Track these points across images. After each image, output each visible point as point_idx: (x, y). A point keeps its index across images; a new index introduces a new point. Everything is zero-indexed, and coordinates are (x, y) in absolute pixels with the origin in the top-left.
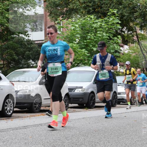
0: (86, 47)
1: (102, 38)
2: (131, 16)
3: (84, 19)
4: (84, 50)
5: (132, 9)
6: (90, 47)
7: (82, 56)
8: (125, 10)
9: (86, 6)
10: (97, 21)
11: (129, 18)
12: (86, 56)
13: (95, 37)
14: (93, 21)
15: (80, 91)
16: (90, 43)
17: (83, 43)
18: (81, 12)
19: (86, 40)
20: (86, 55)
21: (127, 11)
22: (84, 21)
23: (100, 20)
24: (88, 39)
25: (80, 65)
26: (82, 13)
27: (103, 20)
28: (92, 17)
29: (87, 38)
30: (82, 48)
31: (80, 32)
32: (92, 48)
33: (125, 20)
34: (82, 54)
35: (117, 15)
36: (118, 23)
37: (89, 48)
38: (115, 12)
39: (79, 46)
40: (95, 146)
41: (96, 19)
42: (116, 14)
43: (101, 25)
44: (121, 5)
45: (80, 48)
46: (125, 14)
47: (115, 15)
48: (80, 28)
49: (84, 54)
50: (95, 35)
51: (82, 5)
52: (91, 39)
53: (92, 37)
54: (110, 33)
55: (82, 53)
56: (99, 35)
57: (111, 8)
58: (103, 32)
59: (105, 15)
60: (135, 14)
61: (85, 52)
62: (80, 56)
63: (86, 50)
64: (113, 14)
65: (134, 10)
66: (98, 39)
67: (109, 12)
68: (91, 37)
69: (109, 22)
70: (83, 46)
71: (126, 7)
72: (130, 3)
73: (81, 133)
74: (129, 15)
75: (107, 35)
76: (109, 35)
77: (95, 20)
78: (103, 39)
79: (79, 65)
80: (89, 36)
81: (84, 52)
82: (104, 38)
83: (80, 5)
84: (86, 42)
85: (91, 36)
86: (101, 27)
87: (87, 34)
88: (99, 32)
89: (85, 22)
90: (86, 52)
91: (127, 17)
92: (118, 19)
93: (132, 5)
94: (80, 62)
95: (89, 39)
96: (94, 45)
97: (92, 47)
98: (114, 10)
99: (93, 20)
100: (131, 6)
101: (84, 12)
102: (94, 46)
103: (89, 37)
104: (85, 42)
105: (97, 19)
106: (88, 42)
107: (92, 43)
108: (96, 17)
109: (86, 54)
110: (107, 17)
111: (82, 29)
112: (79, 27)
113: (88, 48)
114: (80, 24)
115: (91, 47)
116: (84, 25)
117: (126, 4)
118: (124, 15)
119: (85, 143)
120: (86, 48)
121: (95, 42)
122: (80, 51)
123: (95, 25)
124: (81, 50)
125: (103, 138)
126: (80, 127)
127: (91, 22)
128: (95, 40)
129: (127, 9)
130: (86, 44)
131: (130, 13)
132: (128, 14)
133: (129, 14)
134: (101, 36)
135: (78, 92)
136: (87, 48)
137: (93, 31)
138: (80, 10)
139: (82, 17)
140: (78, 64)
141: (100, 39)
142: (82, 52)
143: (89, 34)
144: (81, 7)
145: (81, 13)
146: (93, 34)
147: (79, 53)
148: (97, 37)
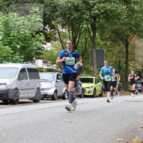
0: (10, 43)
1: (24, 35)
3: (8, 16)
4: (7, 47)
5: (53, 8)
7: (6, 52)
8: (47, 9)
9: (9, 3)
11: (50, 16)
12: (9, 53)
13: (18, 34)
15: (4, 87)
16: (14, 40)
17: (6, 40)
18: (4, 10)
19: (9, 37)
20: (9, 51)
21: (48, 10)
22: (7, 18)
24: (11, 36)
25: (4, 62)
26: (6, 10)
29: (10, 35)
30: (5, 45)
31: (4, 29)
34: (6, 51)
37: (13, 45)
39: (2, 42)
44: (43, 4)
45: (3, 45)
46: (47, 13)
48: (3, 25)
50: (18, 32)
51: (5, 2)
52: (15, 36)
53: (16, 34)
55: (6, 50)
61: (8, 49)
62: (4, 53)
63: (10, 47)
65: (55, 9)
66: (21, 36)
68: (14, 34)
70: (7, 43)
71: (48, 6)
72: (52, 2)
73: (4, 129)
74: (51, 14)
75: (30, 32)
78: (26, 36)
79: (3, 62)
81: (7, 49)
82: (26, 35)
83: (3, 3)
84: (10, 39)
85: (14, 33)
87: (10, 32)
89: (8, 20)
90: (10, 48)
91: (49, 15)
93: (54, 4)
94: (4, 59)
96: (18, 43)
100: (52, 5)
101: (7, 10)
104: (8, 39)
106: (12, 39)
107: (16, 41)
109: (10, 51)
111: (5, 26)
112: (2, 24)
114: (3, 21)
115: (15, 44)
116: (7, 23)
117: (47, 3)
119: (7, 139)
120: (9, 45)
121: (19, 39)
122: (3, 47)
124: (5, 47)
126: (3, 123)
128: (18, 37)
129: (49, 7)
130: (9, 40)
131: (52, 12)
132: (49, 13)
133: (50, 13)
134: (23, 33)
135: (2, 88)
136: (10, 45)
138: (3, 7)
139: (6, 14)
140: (2, 60)
142: (6, 49)
143: (13, 32)
144: (4, 4)
145: (4, 11)
146: (16, 32)
147: (2, 50)
148: (20, 34)
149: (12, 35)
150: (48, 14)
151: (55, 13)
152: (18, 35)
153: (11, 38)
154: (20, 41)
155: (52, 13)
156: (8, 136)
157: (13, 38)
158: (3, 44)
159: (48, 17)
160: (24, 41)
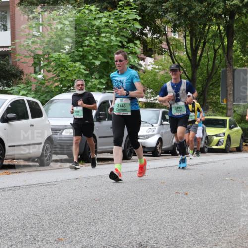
0: (82, 58)
1: (109, 44)
2: (158, 8)
3: (79, 12)
4: (78, 64)
6: (89, 59)
7: (75, 74)
10: (101, 15)
12: (82, 75)
13: (97, 42)
14: (94, 16)
15: (71, 133)
16: (89, 52)
17: (76, 53)
19: (82, 46)
20: (81, 72)
22: (78, 15)
23: (106, 14)
24: (85, 46)
25: (73, 90)
26: (76, 1)
27: (111, 13)
28: (93, 8)
29: (83, 44)
30: (75, 61)
32: (93, 61)
33: (148, 14)
34: (76, 71)
35: (135, 6)
36: (136, 20)
37: (88, 61)
39: (70, 56)
40: (94, 224)
41: (99, 12)
42: (133, 5)
43: (107, 22)
45: (72, 61)
46: (148, 5)
47: (131, 5)
49: (79, 71)
50: (98, 39)
52: (91, 46)
53: (93, 42)
54: (122, 36)
55: (75, 69)
56: (104, 40)
58: (112, 34)
59: (114, 5)
60: (164, 4)
61: (80, 68)
62: (72, 74)
63: (83, 64)
64: (128, 4)
66: (102, 46)
67: (121, 1)
68: (90, 42)
69: (122, 18)
70: (78, 58)
74: (154, 7)
75: (118, 39)
76: (120, 40)
77: (98, 13)
78: (111, 46)
79: (71, 90)
80: (87, 40)
81: (78, 68)
82: (112, 44)
84: (83, 51)
85: (90, 40)
86: (107, 26)
87: (83, 38)
88: (103, 35)
89: (81, 17)
90: (82, 67)
91: (152, 10)
92: (135, 12)
94: (72, 85)
95: (88, 46)
96: (97, 57)
97: (93, 58)
99: (94, 13)
103: (87, 43)
104: (80, 51)
105: (101, 12)
106: (86, 50)
107: (92, 53)
108: (98, 9)
109: (83, 71)
110: (119, 9)
111: (76, 28)
113: (86, 60)
115: (91, 60)
116: (79, 22)
118: (146, 6)
119: (77, 220)
120: (82, 61)
121: (98, 50)
122: (71, 65)
123: (97, 23)
124: (74, 65)
127: (90, 18)
128: (97, 47)
130: (81, 53)
131: (156, 3)
132: (152, 5)
133: (154, 5)
134: (107, 40)
135: (69, 134)
136: (84, 61)
137: (94, 33)
139: (76, 8)
140: (69, 87)
141: (105, 45)
142: (75, 67)
143: (88, 38)
145: (74, 2)
146: (94, 38)
147: (70, 69)
148: (100, 43)
149: (86, 44)
150: (149, 7)
151: (162, 6)
152: (96, 44)
153: (85, 48)
154: (102, 54)
155: (157, 6)
156: (78, 214)
157: (89, 48)
158: (71, 59)
159: (150, 13)
160: (107, 54)
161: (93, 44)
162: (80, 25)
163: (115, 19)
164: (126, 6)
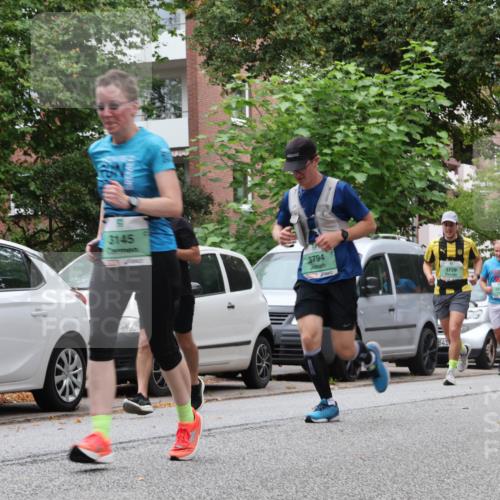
1: (384, 140)
2: (484, 63)
3: (324, 76)
5: (487, 42)
6: (343, 171)
8: (464, 44)
9: (329, 29)
10: (367, 81)
11: (475, 71)
13: (360, 135)
14: (354, 84)
16: (344, 156)
18: (311, 52)
19: (330, 145)
21: (469, 48)
22: (322, 82)
23: (378, 78)
24: (336, 144)
26: (318, 55)
27: (387, 77)
28: (351, 67)
29: (333, 141)
31: (309, 121)
32: (352, 174)
33: (464, 77)
35: (437, 61)
36: (438, 89)
38: (430, 50)
41: (363, 75)
42: (433, 58)
43: (381, 95)
44: (450, 27)
46: (464, 59)
47: (429, 60)
48: (309, 106)
50: (361, 130)
51: (316, 27)
52: (347, 144)
53: (352, 135)
54: (411, 121)
56: (374, 130)
57: (415, 39)
58: (389, 118)
59: (393, 60)
60: (496, 56)
64: (423, 58)
65: (493, 45)
66: (371, 143)
67: (407, 51)
68: (347, 136)
69: (409, 85)
71: (466, 34)
72: (482, 21)
73: (314, 466)
74: (477, 62)
75: (402, 128)
76: (406, 130)
77: (361, 78)
78: (389, 142)
80: (340, 132)
82: (390, 139)
83: (309, 30)
84: (331, 155)
85: (346, 132)
86: (379, 103)
87: (332, 128)
88: (372, 121)
89: (327, 87)
91: (472, 67)
92: (438, 73)
93: (489, 27)
95: (342, 143)
96: (359, 165)
97: (352, 169)
98: (427, 45)
99: (354, 77)
100: (483, 31)
101: (322, 53)
102: (357, 167)
103: (339, 137)
104: (326, 154)
105: (367, 75)
106: (338, 153)
107: (350, 158)
108: (362, 69)
110: (403, 68)
111: (316, 110)
112: (306, 102)
114: (309, 91)
115: (348, 172)
116: (324, 97)
117: (465, 23)
118: (461, 60)
121: (362, 153)
123: (359, 97)
125: (389, 483)
126: (308, 444)
127: (346, 87)
128: (360, 146)
129: (471, 39)
130: (328, 159)
131: (481, 54)
132: (472, 58)
133: (476, 59)
134: (380, 132)
137: (354, 117)
138: (309, 45)
139: (317, 68)
141: (377, 142)
143: (342, 128)
144: (313, 34)
145: (314, 56)
146: (354, 127)
148: (367, 138)
149: (338, 141)
150: (467, 62)
151: (493, 59)
152: (359, 140)
153: (337, 148)
154: (368, 160)
155: (481, 60)
156: (328, 488)
157: (343, 148)
159: (468, 74)
160: (380, 160)
161: (352, 140)
162: (324, 102)
163: (396, 88)
164: (419, 62)
